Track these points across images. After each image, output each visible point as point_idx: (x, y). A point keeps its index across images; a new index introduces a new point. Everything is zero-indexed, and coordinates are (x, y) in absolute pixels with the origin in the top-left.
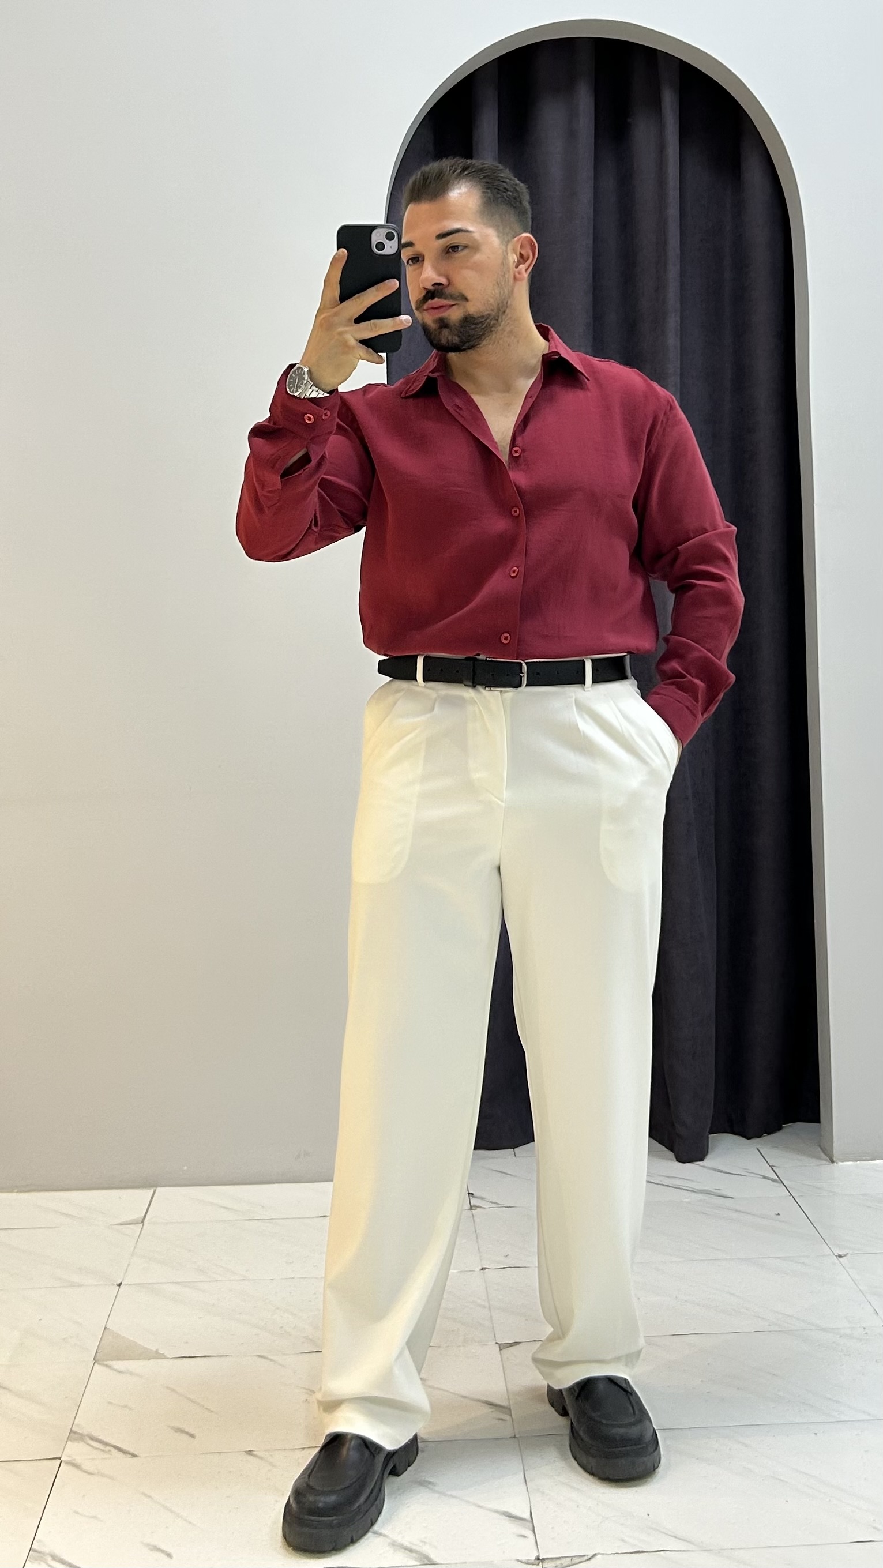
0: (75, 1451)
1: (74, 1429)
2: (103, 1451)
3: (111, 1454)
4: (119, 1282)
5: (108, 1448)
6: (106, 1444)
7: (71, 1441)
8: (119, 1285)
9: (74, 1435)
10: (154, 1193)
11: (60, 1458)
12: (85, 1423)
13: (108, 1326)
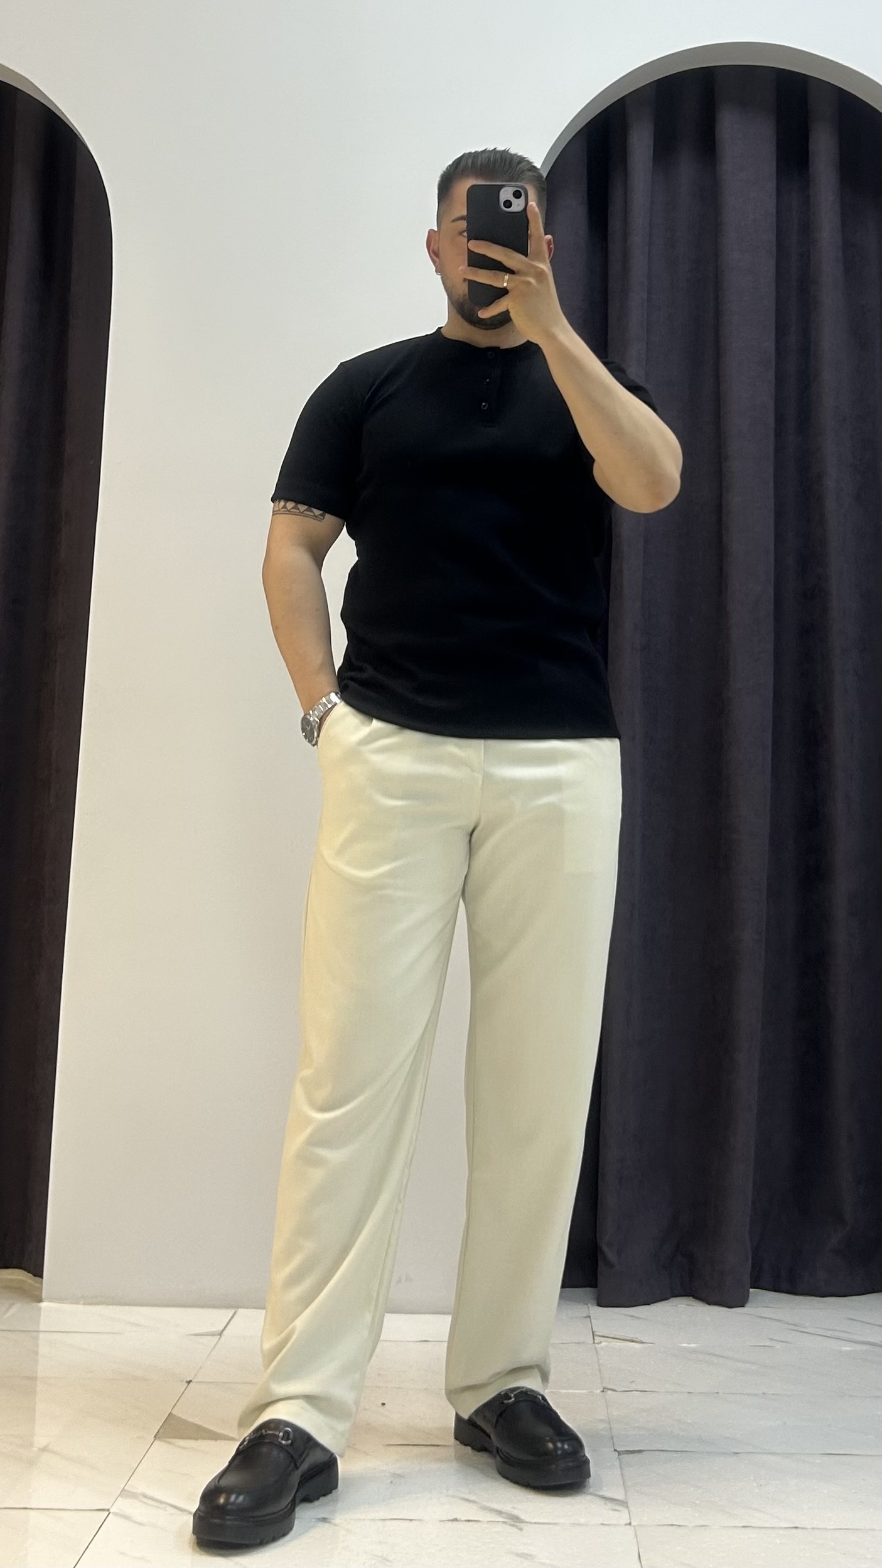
0: (123, 1505)
1: (126, 1488)
2: (157, 1507)
3: (166, 1510)
4: (188, 1380)
5: (164, 1505)
6: (161, 1502)
7: (122, 1497)
8: (189, 1382)
9: (124, 1493)
10: (235, 1313)
11: (108, 1510)
12: (138, 1485)
13: (174, 1412)
